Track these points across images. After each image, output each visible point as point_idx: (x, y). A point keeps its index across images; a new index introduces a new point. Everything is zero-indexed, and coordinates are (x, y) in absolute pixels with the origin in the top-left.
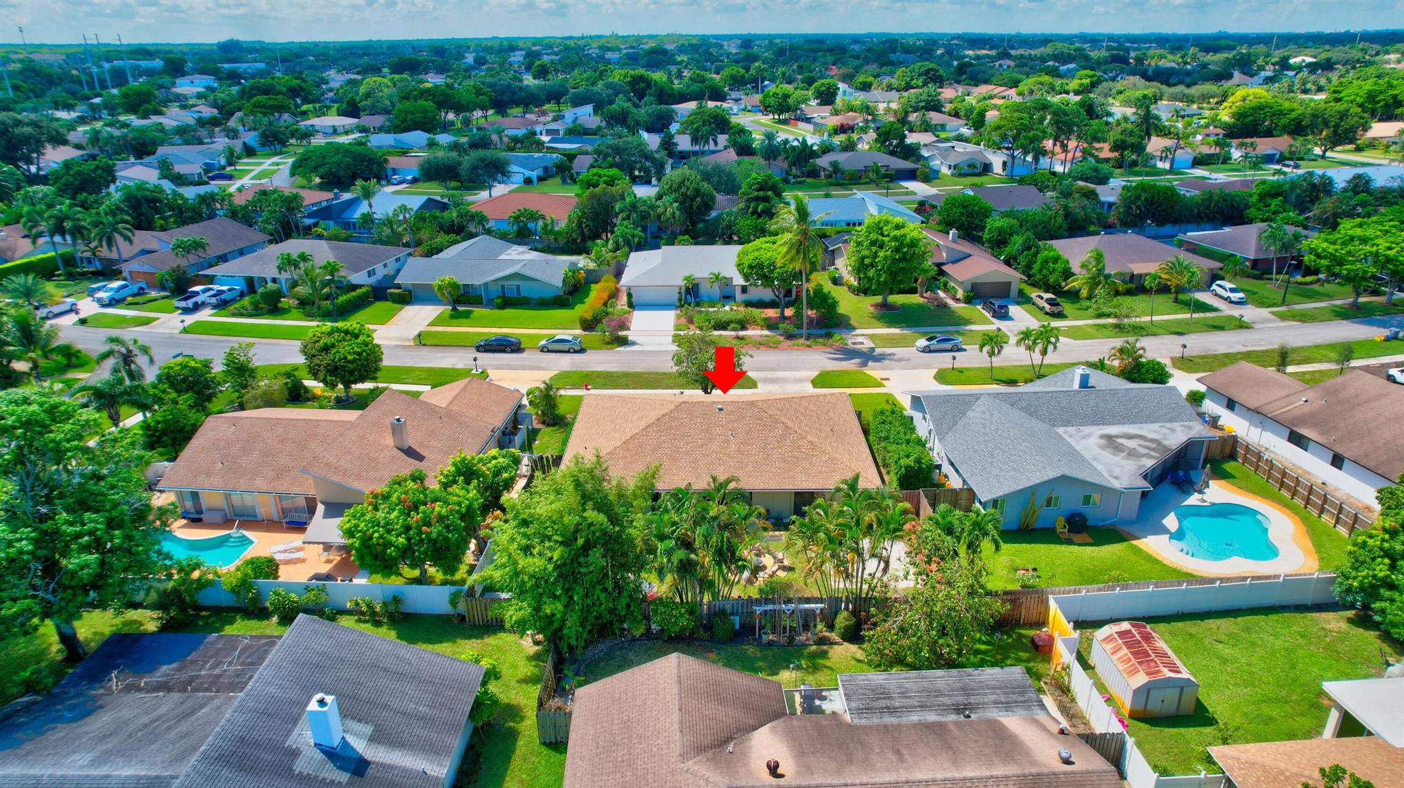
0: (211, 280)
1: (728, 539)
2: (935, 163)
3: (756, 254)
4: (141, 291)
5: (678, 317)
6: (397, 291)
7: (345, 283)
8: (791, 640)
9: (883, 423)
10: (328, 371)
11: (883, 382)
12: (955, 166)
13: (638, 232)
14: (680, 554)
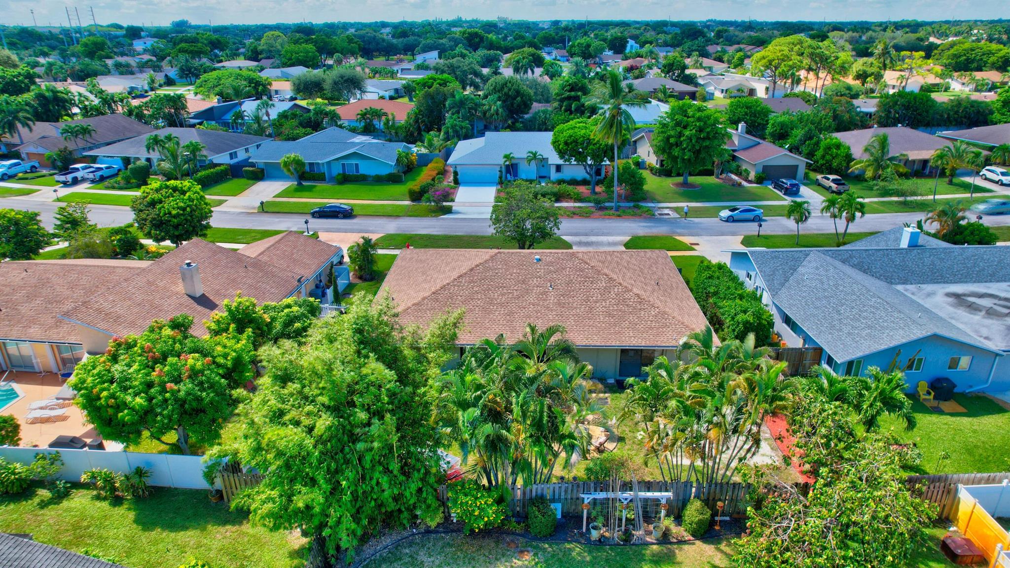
0: (94, 159)
1: (550, 407)
2: (711, 89)
3: (571, 132)
4: (34, 169)
5: (498, 192)
6: (251, 169)
7: (207, 162)
8: (627, 537)
9: (709, 278)
10: (154, 225)
11: (694, 246)
12: (726, 91)
13: (466, 124)
14: (488, 428)
